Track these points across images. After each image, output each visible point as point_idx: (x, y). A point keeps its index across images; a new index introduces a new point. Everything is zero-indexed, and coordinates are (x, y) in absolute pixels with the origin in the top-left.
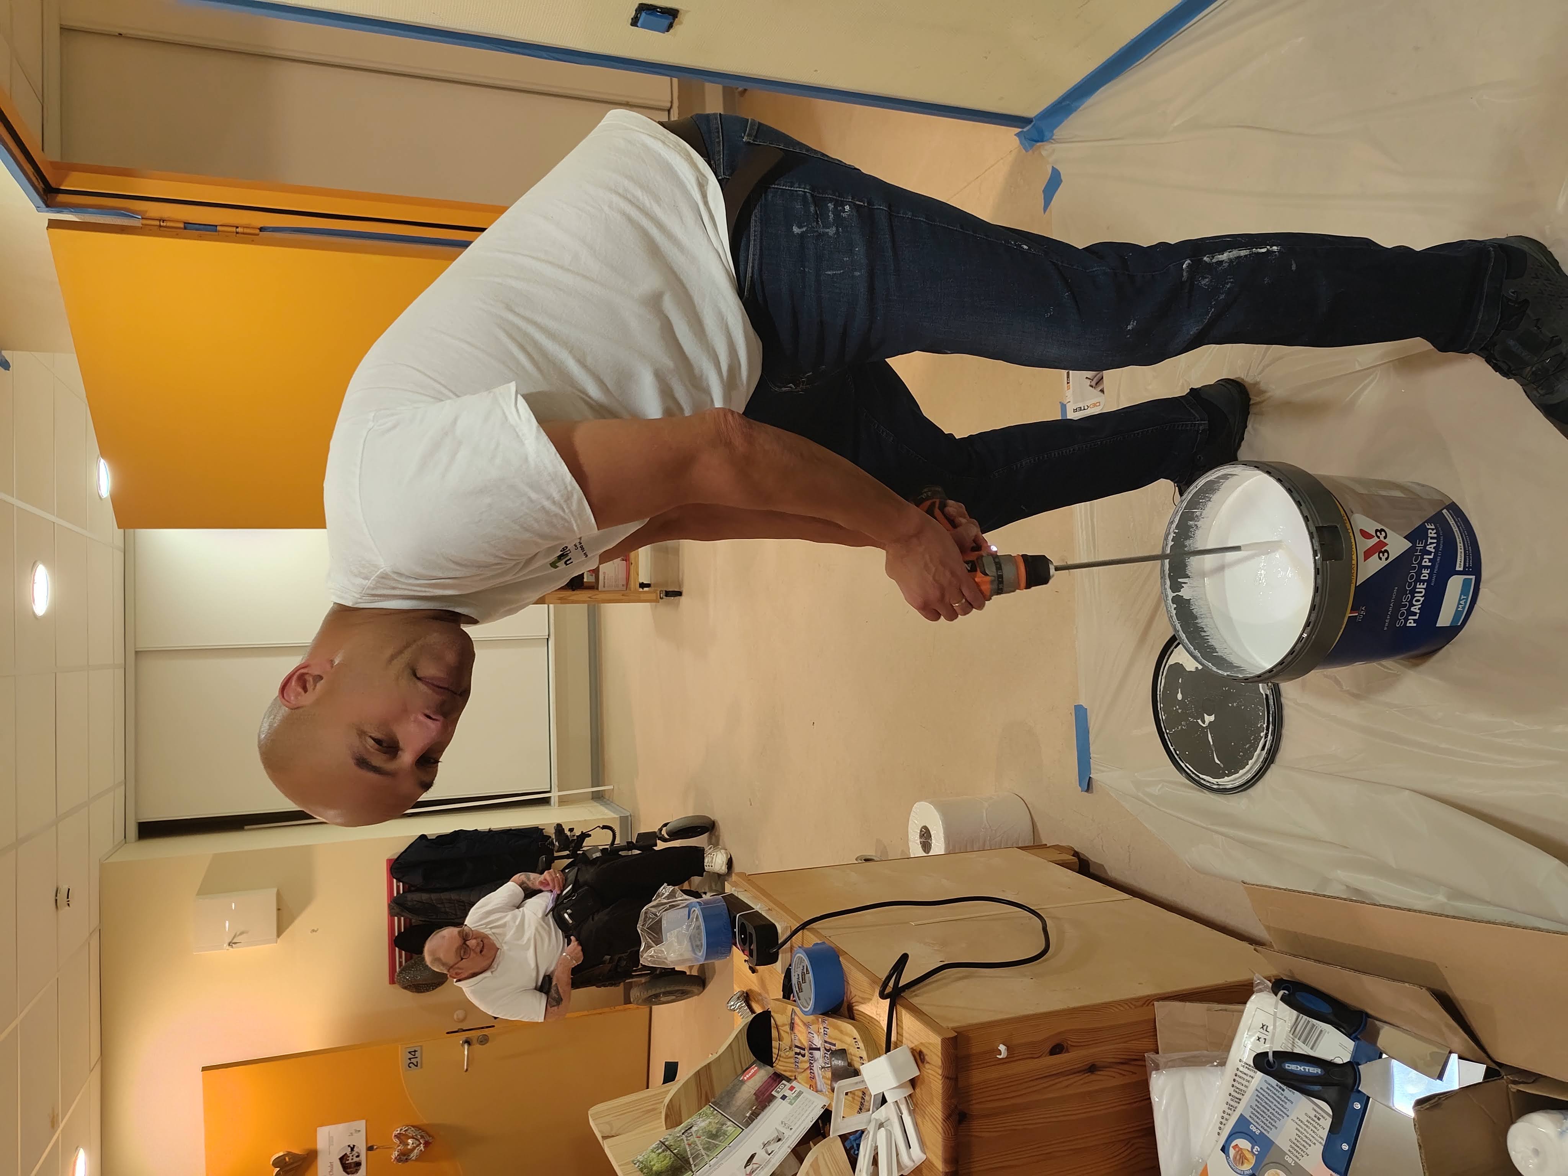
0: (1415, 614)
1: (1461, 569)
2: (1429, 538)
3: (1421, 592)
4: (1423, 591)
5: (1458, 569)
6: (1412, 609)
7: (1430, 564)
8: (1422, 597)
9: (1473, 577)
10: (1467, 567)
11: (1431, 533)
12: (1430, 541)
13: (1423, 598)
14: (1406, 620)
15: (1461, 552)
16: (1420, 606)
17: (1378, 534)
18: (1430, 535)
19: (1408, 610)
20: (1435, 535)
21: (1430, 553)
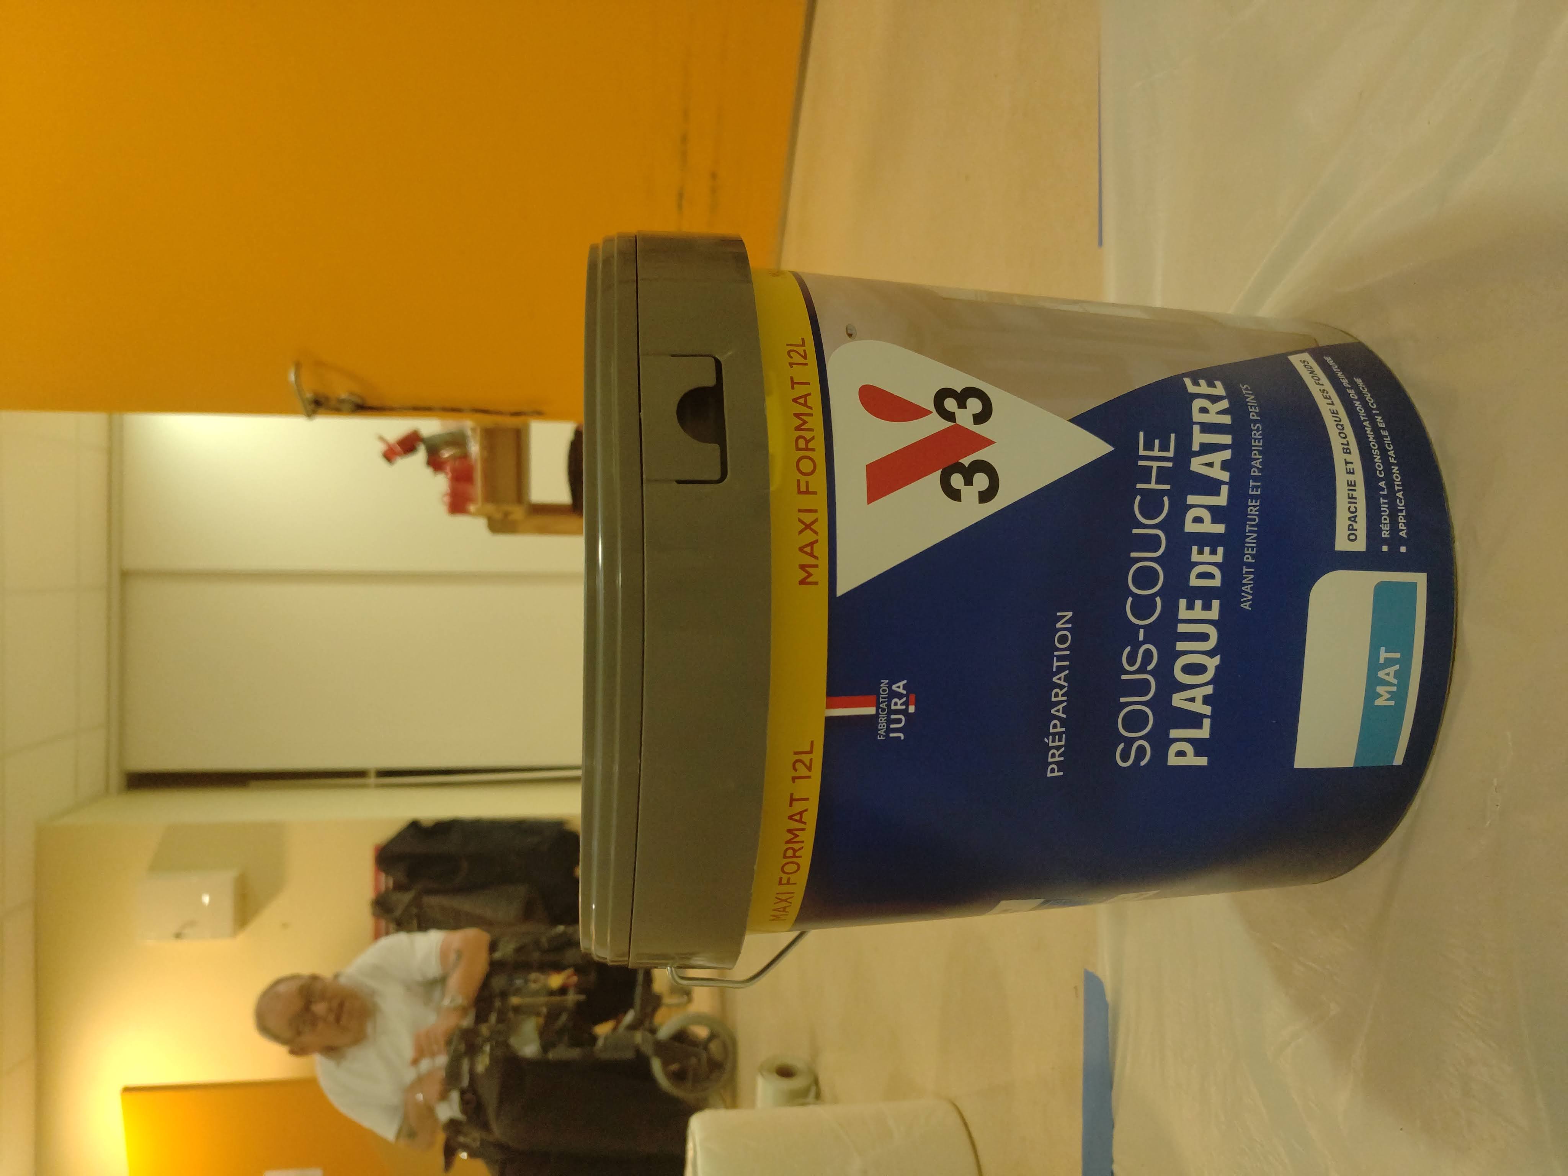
0: (1193, 720)
1: (1360, 546)
2: (1196, 429)
3: (1204, 637)
4: (1212, 631)
5: (1342, 544)
6: (1178, 700)
7: (1220, 529)
8: (1211, 654)
9: (1420, 579)
10: (1385, 541)
11: (1204, 410)
12: (1199, 438)
13: (1217, 660)
14: (1161, 743)
15: (1352, 485)
16: (1209, 690)
17: (950, 404)
18: (1197, 417)
19: (1161, 703)
20: (1227, 420)
21: (1211, 486)
